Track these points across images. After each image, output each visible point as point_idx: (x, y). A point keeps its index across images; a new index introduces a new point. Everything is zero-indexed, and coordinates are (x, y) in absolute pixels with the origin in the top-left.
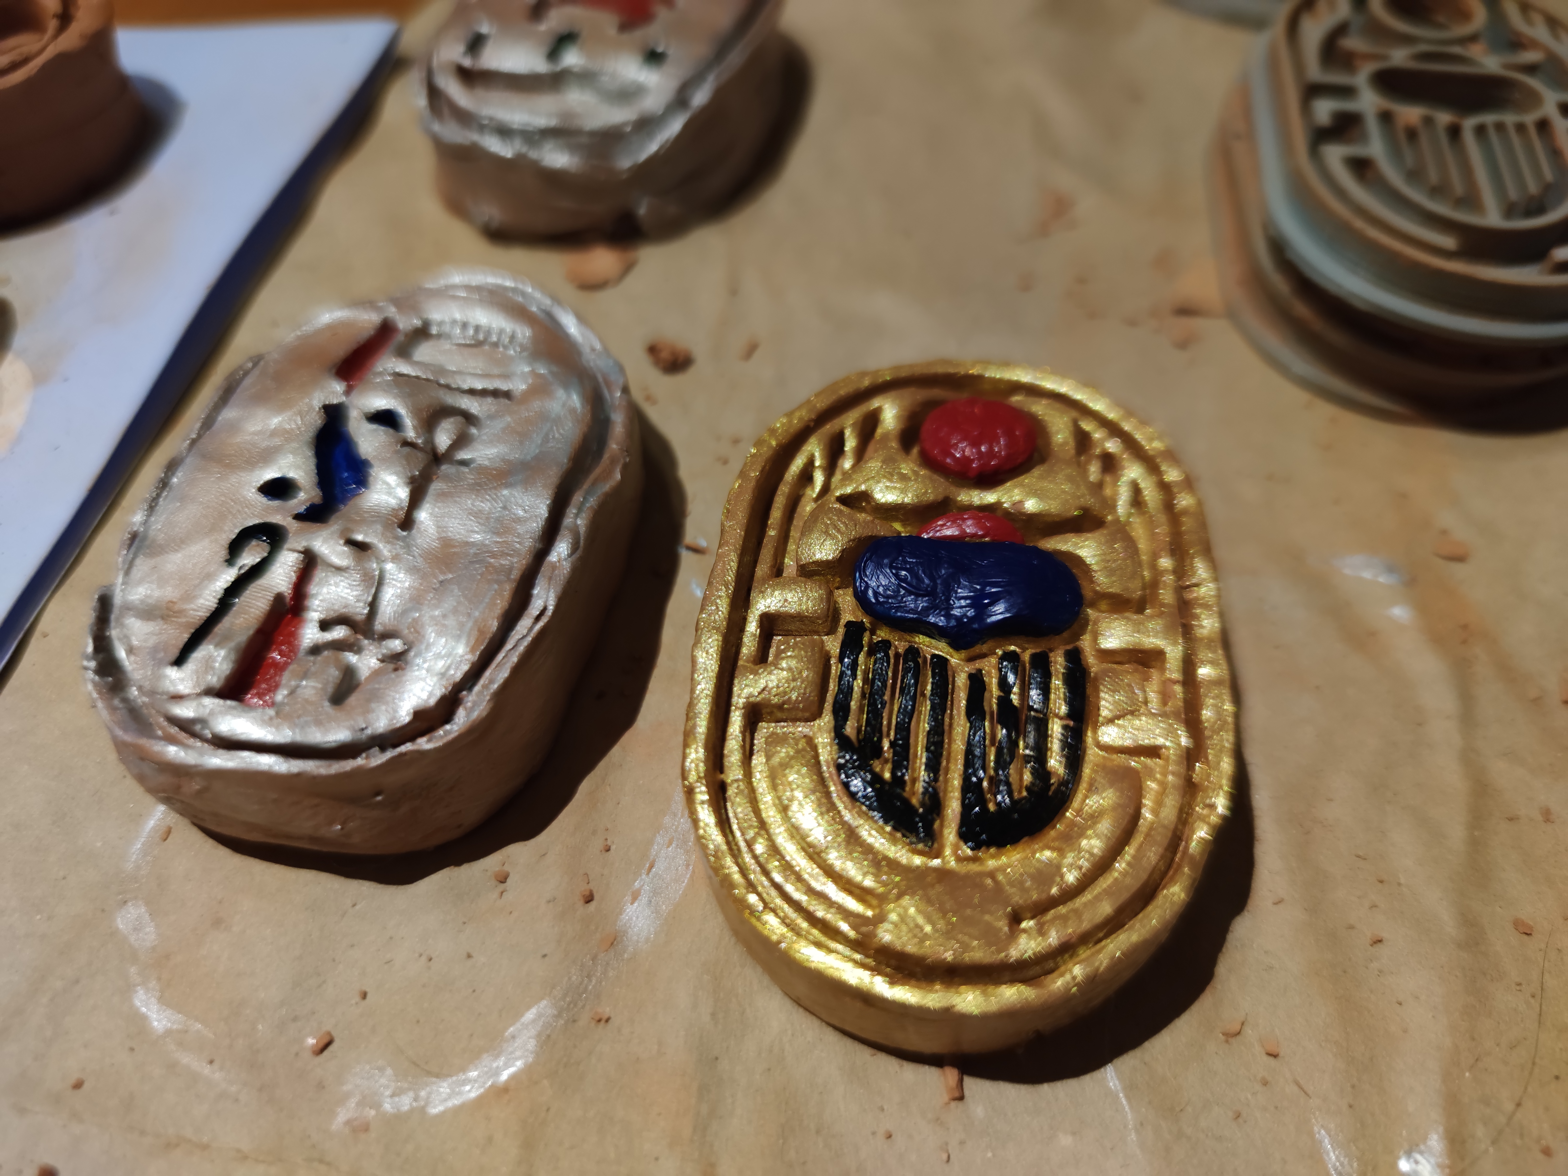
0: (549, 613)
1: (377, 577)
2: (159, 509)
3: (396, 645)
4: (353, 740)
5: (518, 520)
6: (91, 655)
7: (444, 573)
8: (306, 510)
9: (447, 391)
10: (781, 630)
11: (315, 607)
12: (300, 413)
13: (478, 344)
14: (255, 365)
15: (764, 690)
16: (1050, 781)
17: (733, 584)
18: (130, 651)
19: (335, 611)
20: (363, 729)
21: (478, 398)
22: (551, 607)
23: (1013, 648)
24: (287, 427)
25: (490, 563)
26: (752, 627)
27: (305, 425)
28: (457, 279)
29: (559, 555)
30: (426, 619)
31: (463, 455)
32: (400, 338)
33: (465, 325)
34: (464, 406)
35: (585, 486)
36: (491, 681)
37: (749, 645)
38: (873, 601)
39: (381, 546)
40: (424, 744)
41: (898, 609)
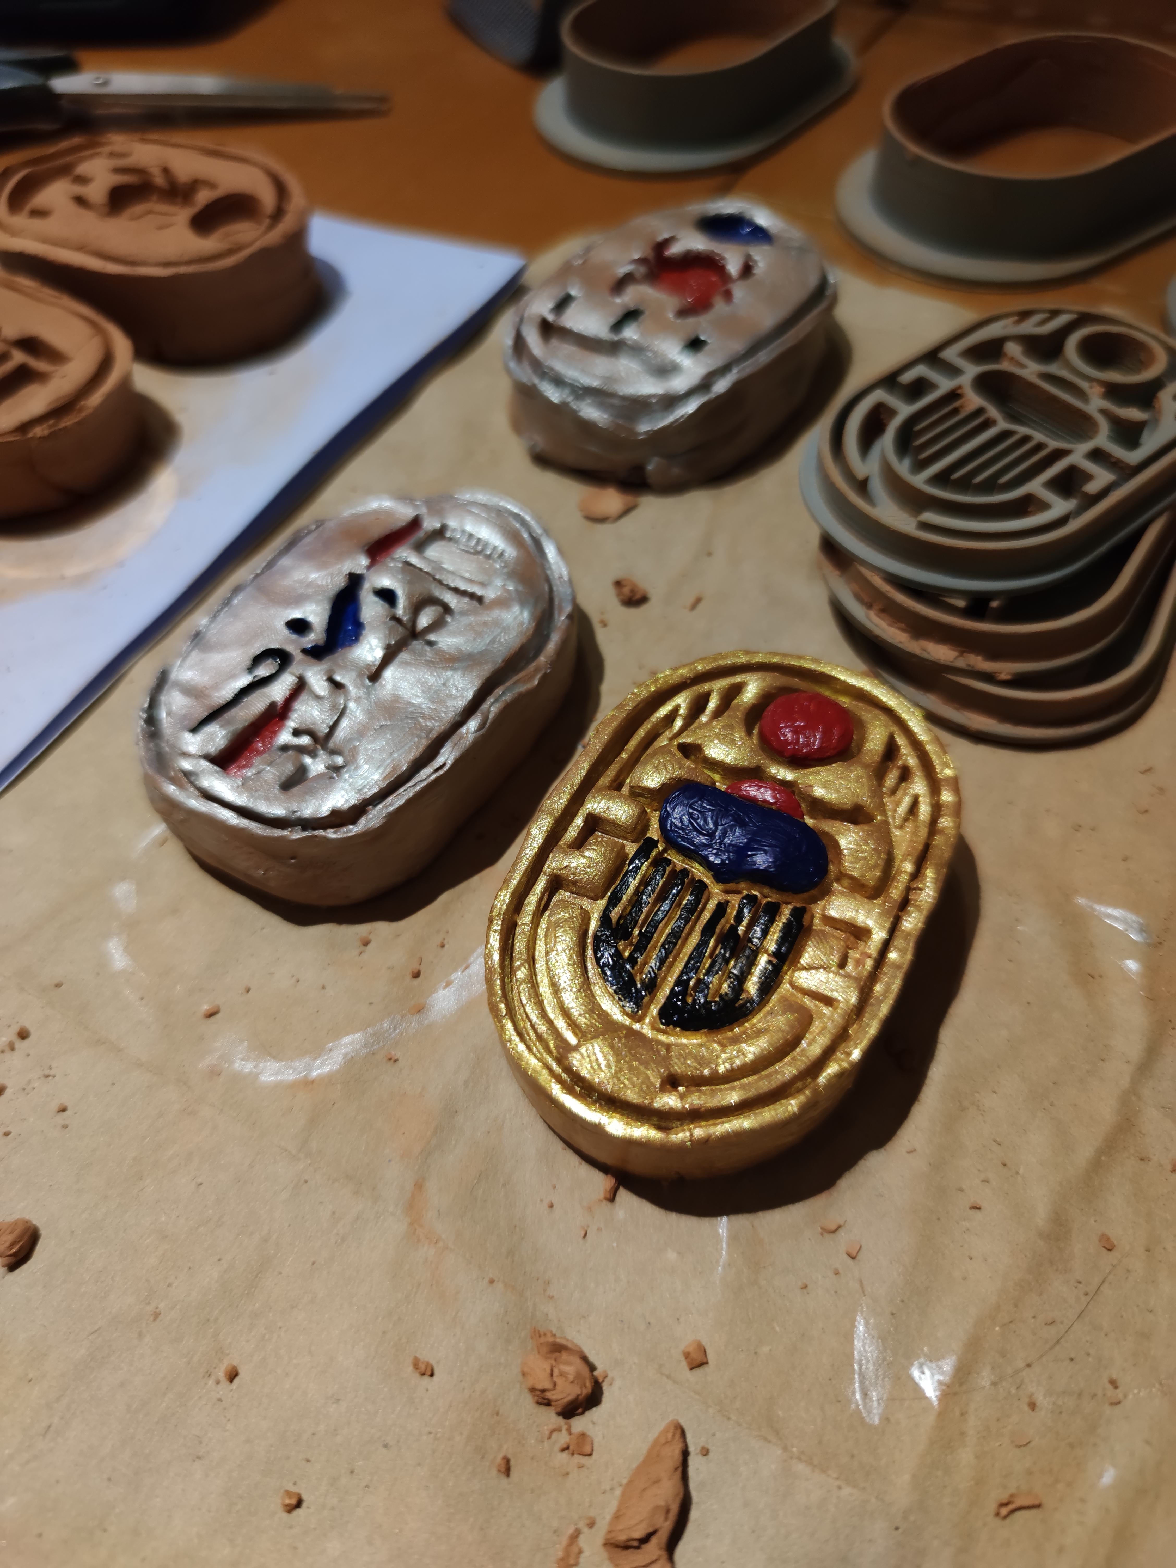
0: (446, 769)
1: (341, 710)
2: (219, 619)
3: (339, 760)
4: (285, 816)
5: (450, 696)
6: (146, 709)
7: (385, 720)
8: (312, 647)
9: (438, 584)
10: (601, 829)
11: (294, 718)
12: (332, 574)
13: (477, 553)
14: (317, 528)
15: (566, 867)
16: (740, 996)
17: (578, 786)
18: (169, 714)
19: (306, 725)
20: (295, 812)
21: (458, 596)
22: (449, 765)
23: (755, 893)
24: (320, 582)
25: (419, 722)
26: (579, 821)
27: (332, 584)
28: (481, 497)
29: (468, 730)
30: (362, 749)
31: (432, 637)
32: (420, 534)
33: (471, 536)
34: (446, 600)
35: (508, 684)
36: (391, 805)
37: (572, 832)
38: (669, 828)
39: (351, 688)
40: (331, 834)
41: (683, 839)
